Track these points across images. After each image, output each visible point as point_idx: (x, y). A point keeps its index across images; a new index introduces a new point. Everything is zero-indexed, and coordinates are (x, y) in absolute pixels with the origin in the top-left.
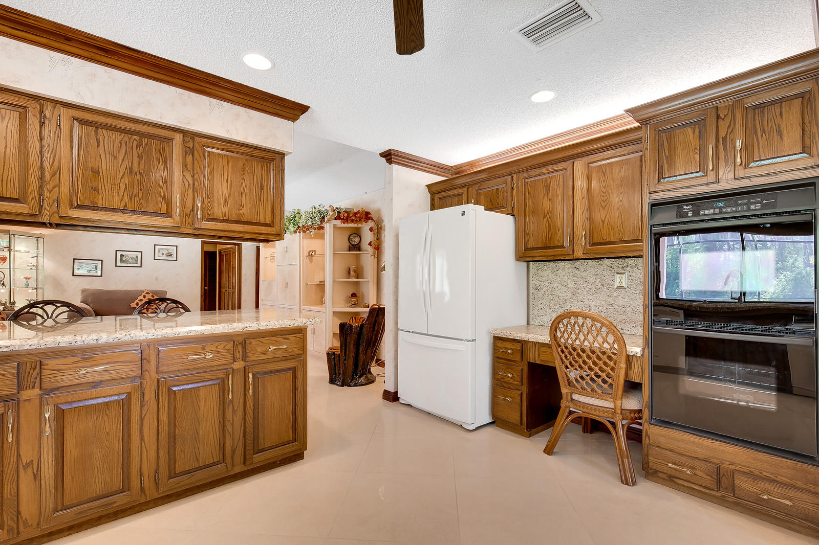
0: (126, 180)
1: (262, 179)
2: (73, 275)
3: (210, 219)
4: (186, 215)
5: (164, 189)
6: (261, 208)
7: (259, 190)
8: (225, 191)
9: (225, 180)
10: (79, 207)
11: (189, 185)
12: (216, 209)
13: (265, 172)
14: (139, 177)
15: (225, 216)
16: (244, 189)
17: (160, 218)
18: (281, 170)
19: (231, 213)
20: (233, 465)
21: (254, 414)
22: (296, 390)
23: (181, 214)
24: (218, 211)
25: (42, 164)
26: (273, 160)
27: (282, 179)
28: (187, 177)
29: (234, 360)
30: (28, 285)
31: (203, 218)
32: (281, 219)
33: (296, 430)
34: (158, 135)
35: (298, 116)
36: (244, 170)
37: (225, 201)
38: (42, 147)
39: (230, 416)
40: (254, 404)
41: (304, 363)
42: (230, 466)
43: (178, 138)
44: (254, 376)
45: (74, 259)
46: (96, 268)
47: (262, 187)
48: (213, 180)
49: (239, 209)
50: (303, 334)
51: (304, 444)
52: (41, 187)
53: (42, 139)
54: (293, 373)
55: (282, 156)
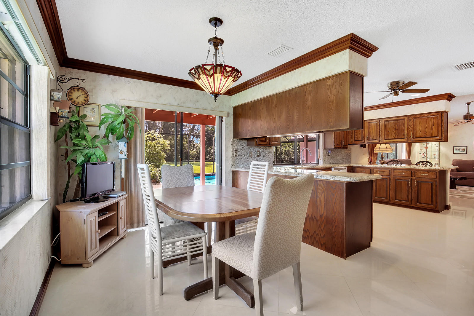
0: (394, 132)
1: (433, 122)
2: (454, 153)
3: (415, 138)
5: (403, 132)
6: (433, 131)
8: (420, 129)
9: (420, 126)
10: (386, 139)
11: (410, 129)
12: (417, 135)
13: (435, 120)
14: (397, 130)
15: (420, 136)
16: (427, 127)
17: (402, 139)
18: (442, 117)
19: (422, 135)
20: (411, 204)
21: (417, 192)
22: (433, 189)
23: (408, 138)
24: (418, 135)
25: (380, 132)
26: (438, 115)
27: (442, 120)
28: (409, 127)
29: (412, 176)
30: (435, 157)
31: (413, 138)
32: (442, 134)
33: (433, 201)
34: (401, 119)
35: (446, 97)
36: (426, 121)
37: (420, 131)
38: (380, 128)
39: (410, 190)
40: (418, 189)
41: (436, 182)
42: (410, 203)
43: (406, 118)
44: (418, 182)
45: (454, 146)
46: (464, 150)
47: (433, 125)
48: (416, 127)
49: (425, 133)
50: (436, 172)
51: (436, 207)
52: (380, 136)
53: (380, 127)
54: (431, 184)
55: (442, 112)
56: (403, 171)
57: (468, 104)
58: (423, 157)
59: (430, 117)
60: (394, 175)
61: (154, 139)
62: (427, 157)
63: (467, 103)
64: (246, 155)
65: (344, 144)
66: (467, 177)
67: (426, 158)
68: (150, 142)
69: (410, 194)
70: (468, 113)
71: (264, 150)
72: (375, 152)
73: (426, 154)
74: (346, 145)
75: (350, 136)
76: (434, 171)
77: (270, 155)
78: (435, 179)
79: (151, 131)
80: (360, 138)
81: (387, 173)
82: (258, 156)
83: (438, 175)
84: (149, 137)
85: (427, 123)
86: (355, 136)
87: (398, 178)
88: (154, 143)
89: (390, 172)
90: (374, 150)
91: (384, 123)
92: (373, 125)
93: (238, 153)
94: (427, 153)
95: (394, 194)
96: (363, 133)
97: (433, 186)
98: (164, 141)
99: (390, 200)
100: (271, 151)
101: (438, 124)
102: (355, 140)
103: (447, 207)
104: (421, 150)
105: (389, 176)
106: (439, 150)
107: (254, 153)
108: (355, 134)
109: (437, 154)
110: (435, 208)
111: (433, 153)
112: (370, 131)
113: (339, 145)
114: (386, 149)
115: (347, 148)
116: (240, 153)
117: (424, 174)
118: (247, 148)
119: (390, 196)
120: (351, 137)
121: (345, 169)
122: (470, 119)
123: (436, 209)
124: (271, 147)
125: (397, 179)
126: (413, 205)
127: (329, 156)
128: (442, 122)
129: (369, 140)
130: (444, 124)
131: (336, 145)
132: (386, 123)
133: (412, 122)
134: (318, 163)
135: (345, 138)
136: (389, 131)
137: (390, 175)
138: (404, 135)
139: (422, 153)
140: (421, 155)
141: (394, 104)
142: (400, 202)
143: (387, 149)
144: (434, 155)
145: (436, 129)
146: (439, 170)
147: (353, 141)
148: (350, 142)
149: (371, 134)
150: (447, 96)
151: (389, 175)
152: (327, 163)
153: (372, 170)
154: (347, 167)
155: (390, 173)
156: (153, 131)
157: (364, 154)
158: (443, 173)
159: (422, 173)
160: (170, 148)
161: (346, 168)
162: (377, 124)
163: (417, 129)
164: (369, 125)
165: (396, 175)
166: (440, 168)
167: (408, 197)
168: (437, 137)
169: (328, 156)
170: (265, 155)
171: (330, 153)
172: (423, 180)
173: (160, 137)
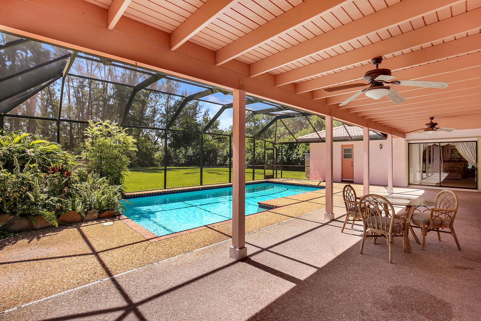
61: (109, 134)
68: (101, 139)
79: (104, 121)
84: (101, 131)
88: (109, 141)
98: (128, 137)
156: (108, 121)
160: (137, 150)
173: (120, 132)
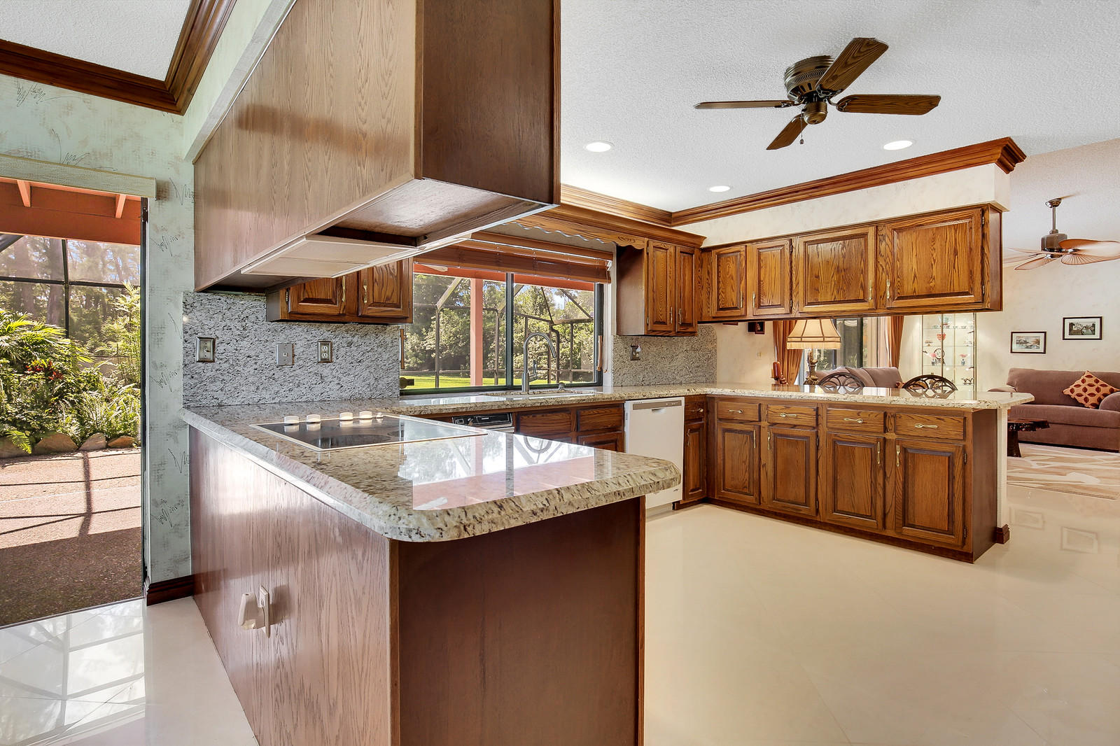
0: (835, 278)
1: (956, 243)
3: (899, 298)
4: (881, 297)
5: (862, 279)
6: (955, 275)
7: (952, 257)
8: (915, 267)
9: (914, 256)
11: (883, 269)
12: (906, 286)
13: (960, 234)
14: (843, 272)
15: (915, 291)
16: (934, 260)
17: (859, 304)
18: (983, 226)
19: (921, 287)
20: (884, 526)
21: (904, 488)
22: (954, 477)
23: (875, 298)
24: (908, 288)
25: (791, 279)
26: (970, 217)
27: (984, 236)
28: (882, 262)
29: (886, 430)
30: (964, 363)
31: (893, 298)
32: (983, 283)
33: (953, 522)
34: (856, 234)
35: (998, 153)
36: (934, 240)
37: (915, 276)
38: (791, 268)
39: (880, 480)
40: (905, 478)
41: (964, 451)
42: (880, 525)
43: (871, 231)
44: (904, 450)
45: (1012, 333)
46: (1038, 342)
47: (956, 253)
48: (902, 260)
49: (929, 283)
50: (965, 418)
51: (964, 543)
52: (791, 295)
53: (791, 262)
54: (949, 457)
55: (983, 209)
56: (858, 414)
57: (1055, 204)
58: (933, 363)
59: (947, 224)
60: (830, 425)
62: (943, 362)
63: (1051, 202)
64: (262, 356)
65: (684, 319)
66: (1049, 421)
67: (940, 364)
69: (881, 493)
70: (1055, 231)
71: (355, 339)
72: (789, 346)
73: (940, 355)
74: (690, 325)
75: (704, 297)
76: (957, 414)
77: (385, 356)
78: (962, 443)
80: (734, 300)
81: (808, 418)
82: (325, 361)
83: (970, 429)
85: (937, 245)
86: (719, 294)
87: (842, 435)
89: (817, 415)
90: (789, 340)
91: (805, 248)
92: (773, 257)
93: (220, 349)
94: (943, 351)
95: (830, 493)
96: (743, 282)
97: (953, 465)
99: (817, 511)
100: (388, 340)
101: (971, 249)
102: (719, 309)
103: (999, 535)
104: (929, 343)
105: (814, 428)
106: (975, 344)
107: (302, 350)
108: (718, 289)
109: (969, 352)
110: (960, 544)
111: (958, 353)
112: (762, 279)
113: (664, 323)
114: (822, 339)
115: (693, 334)
116: (230, 348)
117: (924, 422)
118: (269, 330)
119: (817, 499)
120: (709, 298)
121: (679, 403)
122: (1060, 250)
123: (965, 549)
124: (389, 328)
125: (839, 441)
126: (890, 533)
127: (638, 359)
128: (985, 243)
129: (759, 306)
130: (991, 251)
131: (654, 323)
132: (811, 248)
133: (889, 243)
134: (600, 383)
135: (686, 301)
136: (817, 277)
137: (817, 424)
138: (864, 288)
139: (930, 350)
140: (929, 357)
141: (834, 183)
142: (850, 521)
143: (823, 337)
144: (963, 356)
145: (966, 267)
146: (974, 409)
147: (713, 312)
148: (703, 314)
149: (765, 287)
150: (1000, 151)
151: (814, 424)
152: (627, 382)
153: (763, 408)
154: (688, 398)
155: (817, 420)
157: (760, 354)
158: (985, 418)
159: (918, 422)
161: (683, 399)
162: (782, 252)
163: (905, 267)
164: (759, 259)
165: (837, 427)
166: (975, 402)
167: (873, 505)
168: (967, 293)
169: (634, 359)
170: (358, 356)
171: (639, 350)
172: (923, 444)
